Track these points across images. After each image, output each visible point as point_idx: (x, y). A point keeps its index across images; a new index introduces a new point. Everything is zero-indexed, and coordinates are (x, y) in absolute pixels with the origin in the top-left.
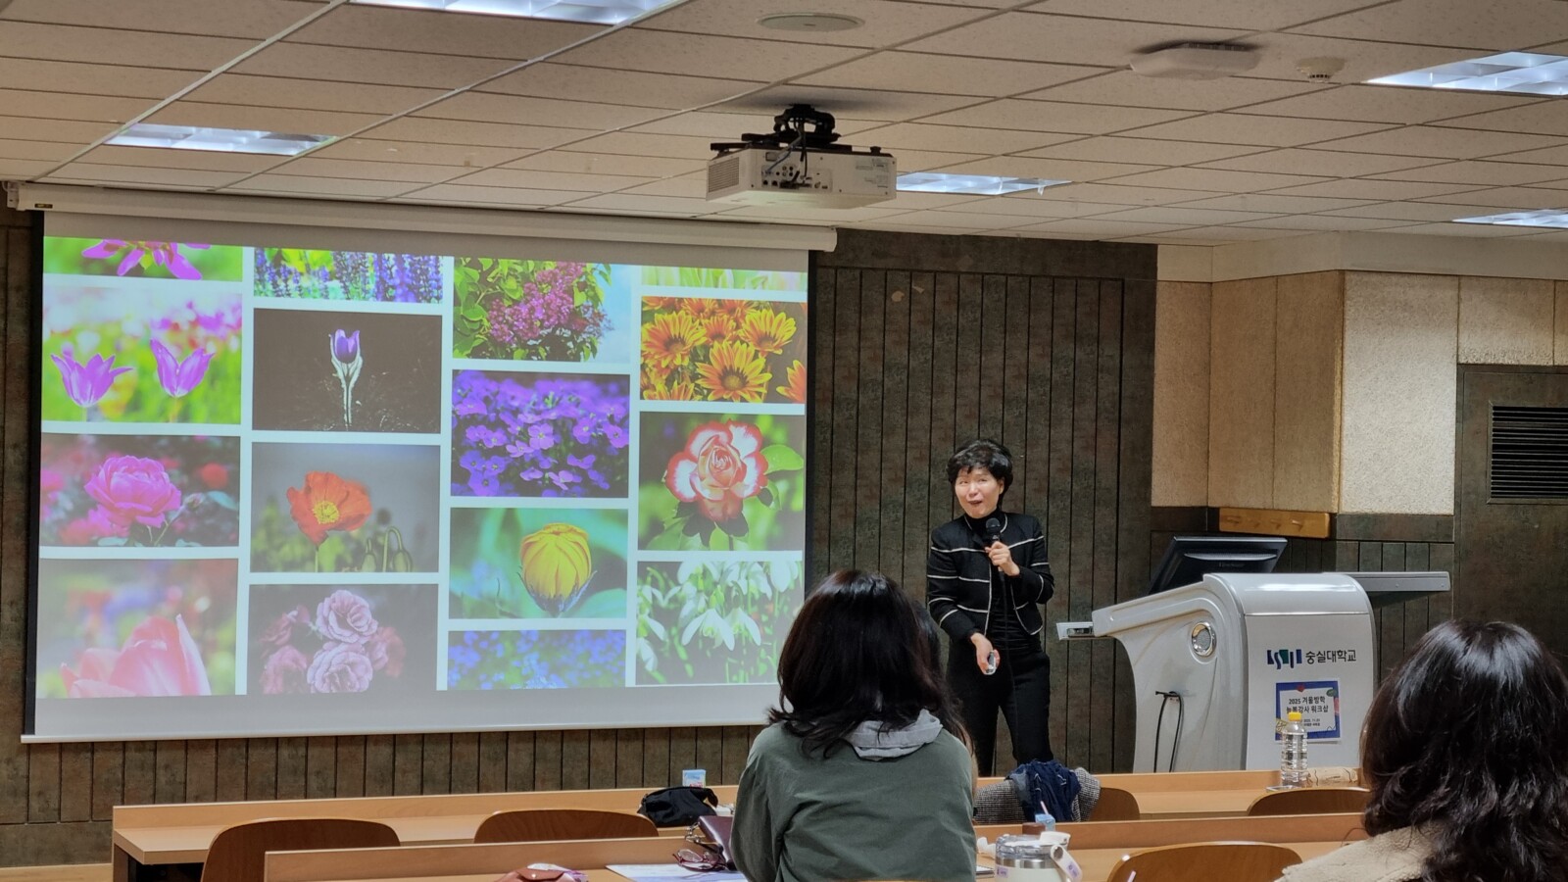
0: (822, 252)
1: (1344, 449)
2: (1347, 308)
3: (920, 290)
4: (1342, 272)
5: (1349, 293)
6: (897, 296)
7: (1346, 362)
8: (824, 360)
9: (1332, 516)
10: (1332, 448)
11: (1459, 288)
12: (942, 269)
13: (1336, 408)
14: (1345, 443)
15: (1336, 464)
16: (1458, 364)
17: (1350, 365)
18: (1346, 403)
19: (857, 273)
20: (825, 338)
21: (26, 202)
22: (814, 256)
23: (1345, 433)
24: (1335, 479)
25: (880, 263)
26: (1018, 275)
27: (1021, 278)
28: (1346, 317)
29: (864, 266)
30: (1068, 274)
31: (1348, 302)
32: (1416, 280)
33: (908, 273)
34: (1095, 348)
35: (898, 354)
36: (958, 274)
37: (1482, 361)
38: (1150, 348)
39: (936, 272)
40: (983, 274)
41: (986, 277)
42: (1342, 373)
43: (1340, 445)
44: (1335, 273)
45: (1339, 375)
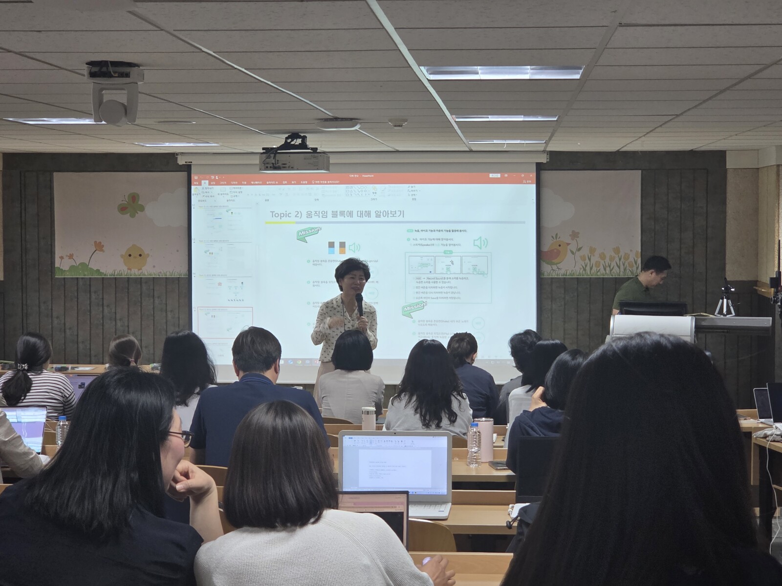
0: (542, 163)
2: (780, 184)
4: (778, 166)
5: (781, 176)
7: (780, 211)
13: (776, 234)
21: (183, 161)
22: (539, 165)
25: (574, 167)
27: (649, 171)
28: (780, 188)
29: (566, 168)
30: (676, 167)
31: (781, 181)
34: (692, 203)
38: (724, 202)
44: (775, 167)
45: (777, 217)
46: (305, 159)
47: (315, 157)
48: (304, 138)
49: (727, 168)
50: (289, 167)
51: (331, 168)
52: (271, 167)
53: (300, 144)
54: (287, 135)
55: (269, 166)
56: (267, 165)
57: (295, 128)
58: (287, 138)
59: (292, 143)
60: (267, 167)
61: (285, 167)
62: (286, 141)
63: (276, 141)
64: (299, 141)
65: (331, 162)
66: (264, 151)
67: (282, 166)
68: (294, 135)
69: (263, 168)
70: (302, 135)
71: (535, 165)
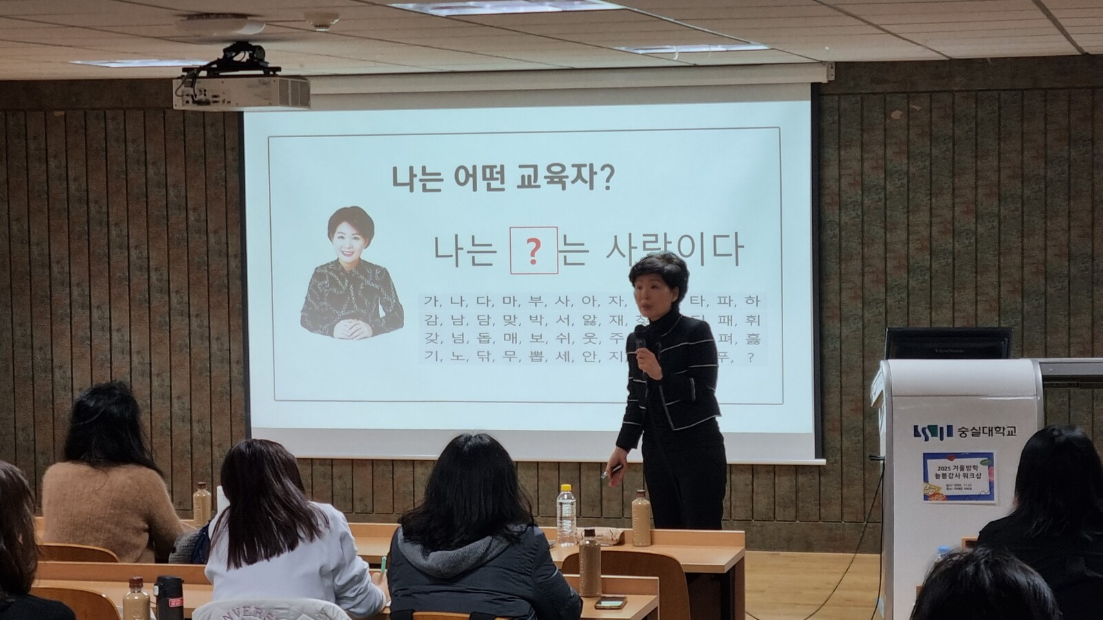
0: (820, 84)
3: (918, 108)
6: (896, 115)
8: (831, 172)
12: (936, 89)
19: (859, 98)
20: (830, 153)
22: (816, 87)
25: (879, 89)
26: (1011, 90)
27: (1014, 92)
29: (864, 91)
30: (1060, 85)
33: (905, 95)
35: (900, 163)
36: (952, 92)
39: (931, 93)
40: (977, 91)
41: (980, 94)
46: (248, 87)
47: (264, 84)
48: (258, 51)
50: (224, 101)
51: (313, 101)
52: (192, 102)
53: (247, 60)
54: (228, 45)
55: (189, 99)
56: (186, 98)
58: (227, 50)
59: (236, 59)
60: (187, 102)
61: (216, 101)
62: (225, 56)
64: (248, 55)
65: (313, 91)
66: (185, 74)
67: (211, 99)
68: (241, 45)
70: (254, 44)
71: (809, 88)
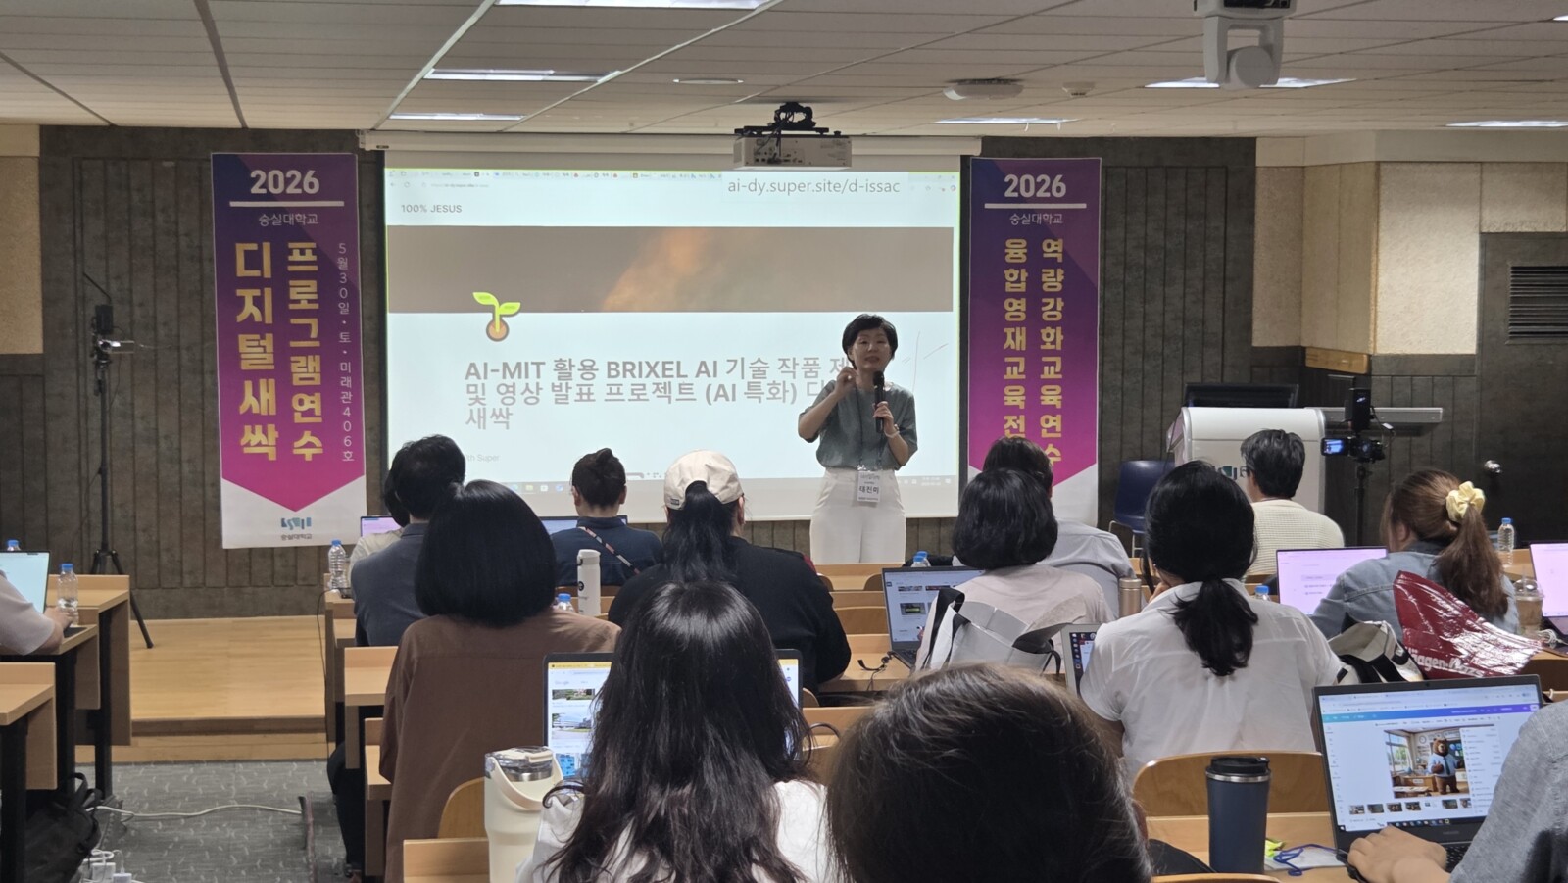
0: (971, 157)
1: (1378, 304)
2: (1382, 192)
4: (1378, 163)
5: (1383, 179)
7: (1381, 234)
9: (1369, 356)
10: (1369, 302)
11: (1481, 172)
13: (1373, 271)
14: (1379, 299)
15: (1373, 315)
16: (1481, 234)
17: (1384, 237)
18: (1380, 267)
21: (369, 144)
22: (965, 159)
23: (1379, 291)
24: (1372, 327)
26: (1136, 167)
27: (1139, 169)
28: (1381, 198)
30: (1179, 164)
31: (1382, 187)
32: (1442, 167)
34: (1202, 222)
37: (1502, 230)
38: (1251, 221)
41: (1109, 170)
42: (1377, 244)
43: (1376, 301)
44: (1373, 164)
45: (1375, 245)
46: (822, 147)
47: (839, 144)
48: (809, 112)
49: (1257, 165)
50: (794, 160)
52: (764, 160)
53: (801, 120)
54: (777, 106)
55: (760, 157)
56: (758, 157)
57: (792, 93)
58: (778, 113)
59: (790, 119)
60: (757, 160)
61: (786, 160)
62: (777, 118)
63: (764, 116)
64: (799, 117)
68: (791, 106)
69: (752, 161)
70: (804, 105)
71: (959, 158)
